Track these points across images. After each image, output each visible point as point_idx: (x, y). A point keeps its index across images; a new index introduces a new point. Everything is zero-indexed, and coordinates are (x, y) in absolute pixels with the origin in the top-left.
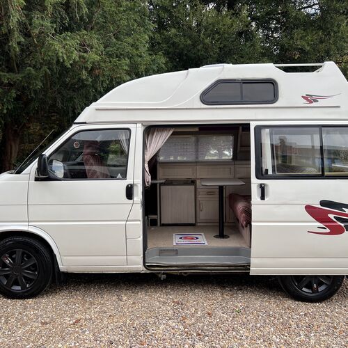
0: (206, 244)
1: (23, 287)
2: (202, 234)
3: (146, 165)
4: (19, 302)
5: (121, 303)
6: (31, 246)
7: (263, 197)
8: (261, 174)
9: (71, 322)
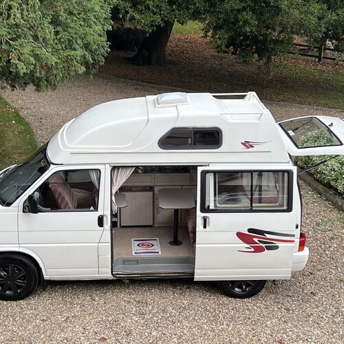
0: (160, 253)
1: (15, 292)
2: (157, 239)
3: (113, 197)
4: (14, 303)
5: (95, 303)
6: (21, 262)
7: (205, 227)
8: (205, 209)
9: (63, 319)
